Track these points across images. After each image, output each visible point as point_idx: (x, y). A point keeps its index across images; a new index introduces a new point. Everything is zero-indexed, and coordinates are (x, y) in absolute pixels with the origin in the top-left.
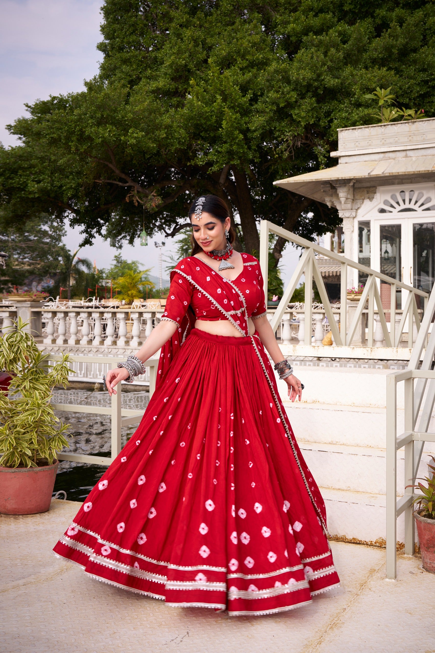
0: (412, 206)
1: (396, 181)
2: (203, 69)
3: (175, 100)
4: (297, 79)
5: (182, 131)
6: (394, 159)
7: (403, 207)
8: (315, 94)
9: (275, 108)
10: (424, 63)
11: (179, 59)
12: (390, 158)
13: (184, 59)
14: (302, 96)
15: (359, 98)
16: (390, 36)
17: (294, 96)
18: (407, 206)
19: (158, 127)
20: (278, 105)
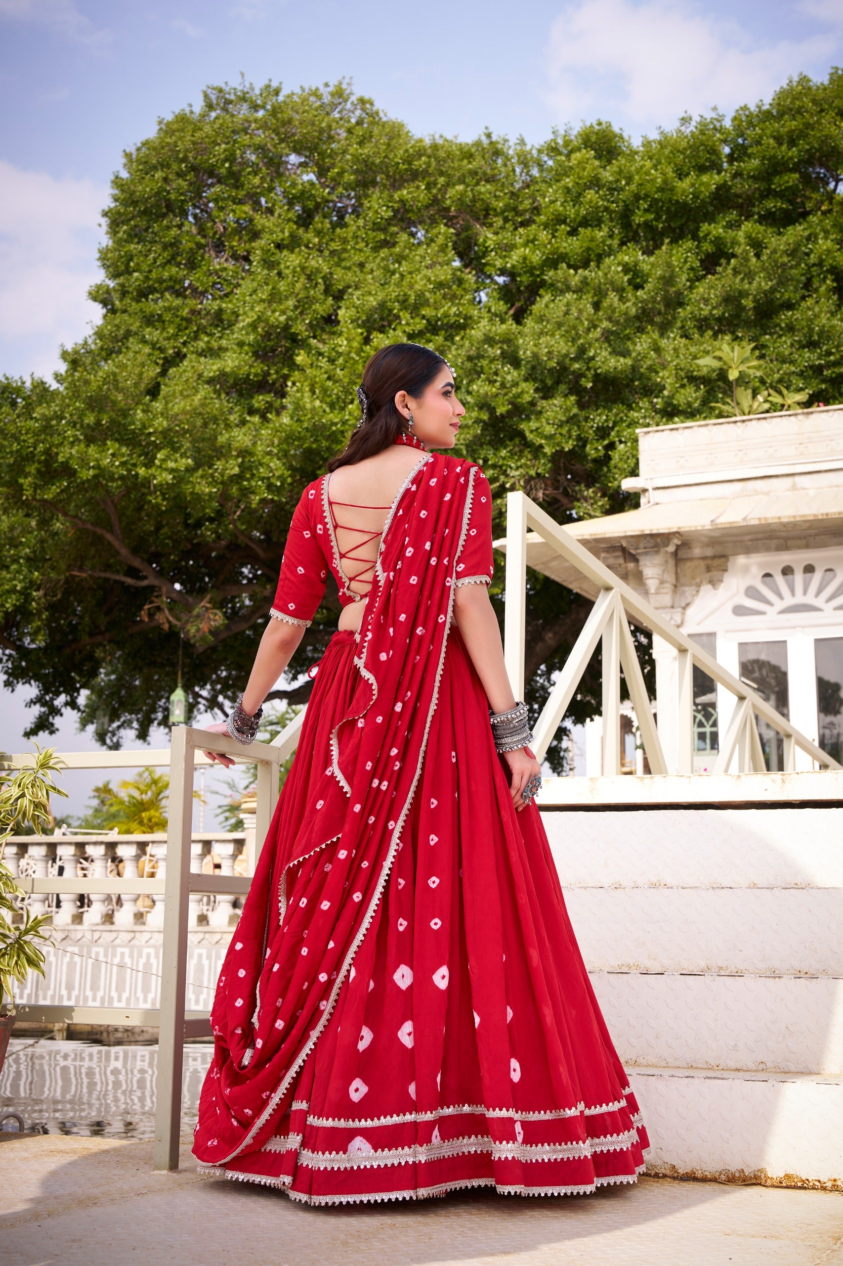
0: (810, 599)
1: (774, 543)
2: (325, 336)
3: (260, 401)
4: (535, 356)
5: (275, 464)
6: (767, 494)
7: (789, 601)
8: (576, 389)
9: (485, 417)
10: (811, 330)
11: (274, 312)
12: (757, 493)
13: (283, 312)
14: (547, 392)
15: (672, 397)
16: (736, 272)
17: (528, 392)
18: (800, 599)
19: (222, 452)
20: (492, 410)
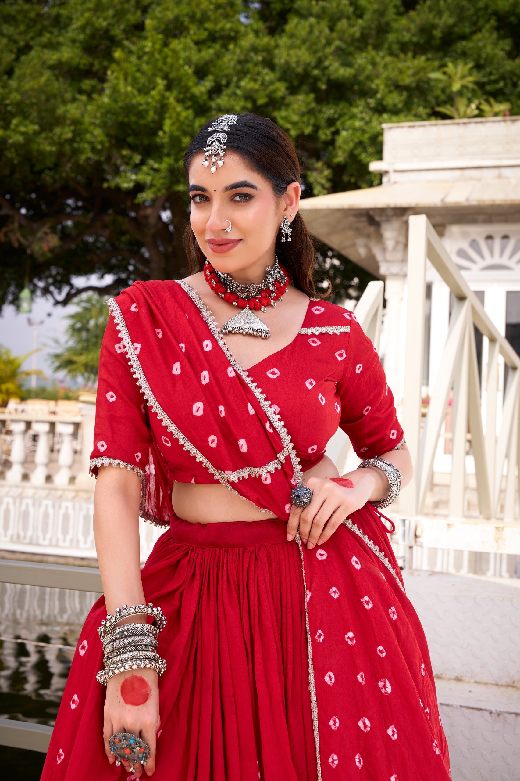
0: (504, 261)
1: (481, 217)
2: (135, 39)
3: (87, 84)
4: (287, 63)
5: (98, 132)
6: (479, 180)
7: (489, 261)
8: (314, 89)
9: (249, 105)
10: (479, 56)
11: (98, 18)
12: (471, 179)
13: (105, 19)
14: (293, 90)
15: (383, 99)
16: (430, 9)
17: (281, 89)
18: (497, 260)
19: (60, 121)
20: (254, 101)
